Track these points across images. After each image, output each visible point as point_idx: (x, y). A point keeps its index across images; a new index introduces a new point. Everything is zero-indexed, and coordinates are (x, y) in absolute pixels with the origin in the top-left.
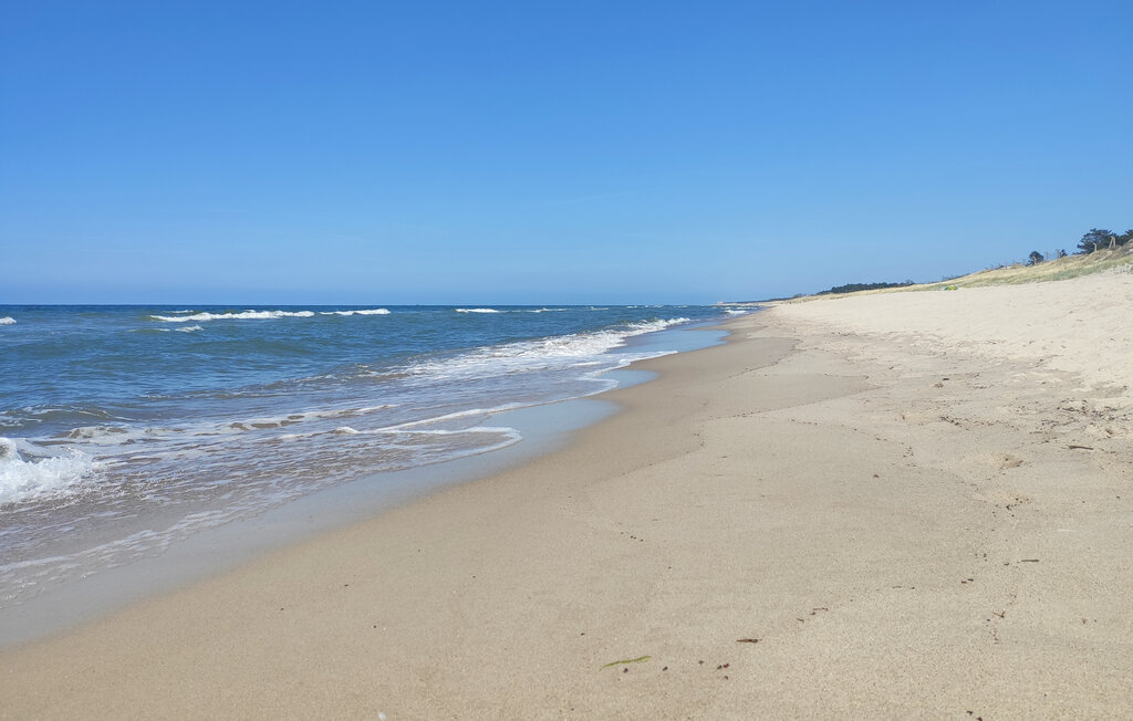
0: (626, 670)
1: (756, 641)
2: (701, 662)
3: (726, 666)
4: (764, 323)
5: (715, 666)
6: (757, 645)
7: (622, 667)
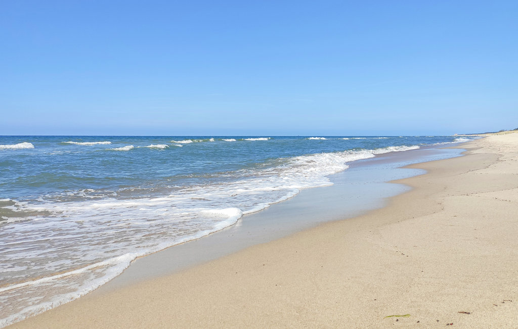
0: (397, 320)
1: (469, 313)
2: (438, 321)
3: (452, 324)
4: (481, 146)
5: (446, 323)
6: (469, 315)
7: (395, 319)
